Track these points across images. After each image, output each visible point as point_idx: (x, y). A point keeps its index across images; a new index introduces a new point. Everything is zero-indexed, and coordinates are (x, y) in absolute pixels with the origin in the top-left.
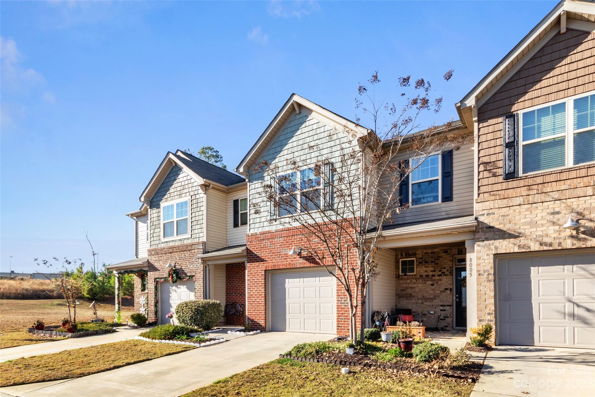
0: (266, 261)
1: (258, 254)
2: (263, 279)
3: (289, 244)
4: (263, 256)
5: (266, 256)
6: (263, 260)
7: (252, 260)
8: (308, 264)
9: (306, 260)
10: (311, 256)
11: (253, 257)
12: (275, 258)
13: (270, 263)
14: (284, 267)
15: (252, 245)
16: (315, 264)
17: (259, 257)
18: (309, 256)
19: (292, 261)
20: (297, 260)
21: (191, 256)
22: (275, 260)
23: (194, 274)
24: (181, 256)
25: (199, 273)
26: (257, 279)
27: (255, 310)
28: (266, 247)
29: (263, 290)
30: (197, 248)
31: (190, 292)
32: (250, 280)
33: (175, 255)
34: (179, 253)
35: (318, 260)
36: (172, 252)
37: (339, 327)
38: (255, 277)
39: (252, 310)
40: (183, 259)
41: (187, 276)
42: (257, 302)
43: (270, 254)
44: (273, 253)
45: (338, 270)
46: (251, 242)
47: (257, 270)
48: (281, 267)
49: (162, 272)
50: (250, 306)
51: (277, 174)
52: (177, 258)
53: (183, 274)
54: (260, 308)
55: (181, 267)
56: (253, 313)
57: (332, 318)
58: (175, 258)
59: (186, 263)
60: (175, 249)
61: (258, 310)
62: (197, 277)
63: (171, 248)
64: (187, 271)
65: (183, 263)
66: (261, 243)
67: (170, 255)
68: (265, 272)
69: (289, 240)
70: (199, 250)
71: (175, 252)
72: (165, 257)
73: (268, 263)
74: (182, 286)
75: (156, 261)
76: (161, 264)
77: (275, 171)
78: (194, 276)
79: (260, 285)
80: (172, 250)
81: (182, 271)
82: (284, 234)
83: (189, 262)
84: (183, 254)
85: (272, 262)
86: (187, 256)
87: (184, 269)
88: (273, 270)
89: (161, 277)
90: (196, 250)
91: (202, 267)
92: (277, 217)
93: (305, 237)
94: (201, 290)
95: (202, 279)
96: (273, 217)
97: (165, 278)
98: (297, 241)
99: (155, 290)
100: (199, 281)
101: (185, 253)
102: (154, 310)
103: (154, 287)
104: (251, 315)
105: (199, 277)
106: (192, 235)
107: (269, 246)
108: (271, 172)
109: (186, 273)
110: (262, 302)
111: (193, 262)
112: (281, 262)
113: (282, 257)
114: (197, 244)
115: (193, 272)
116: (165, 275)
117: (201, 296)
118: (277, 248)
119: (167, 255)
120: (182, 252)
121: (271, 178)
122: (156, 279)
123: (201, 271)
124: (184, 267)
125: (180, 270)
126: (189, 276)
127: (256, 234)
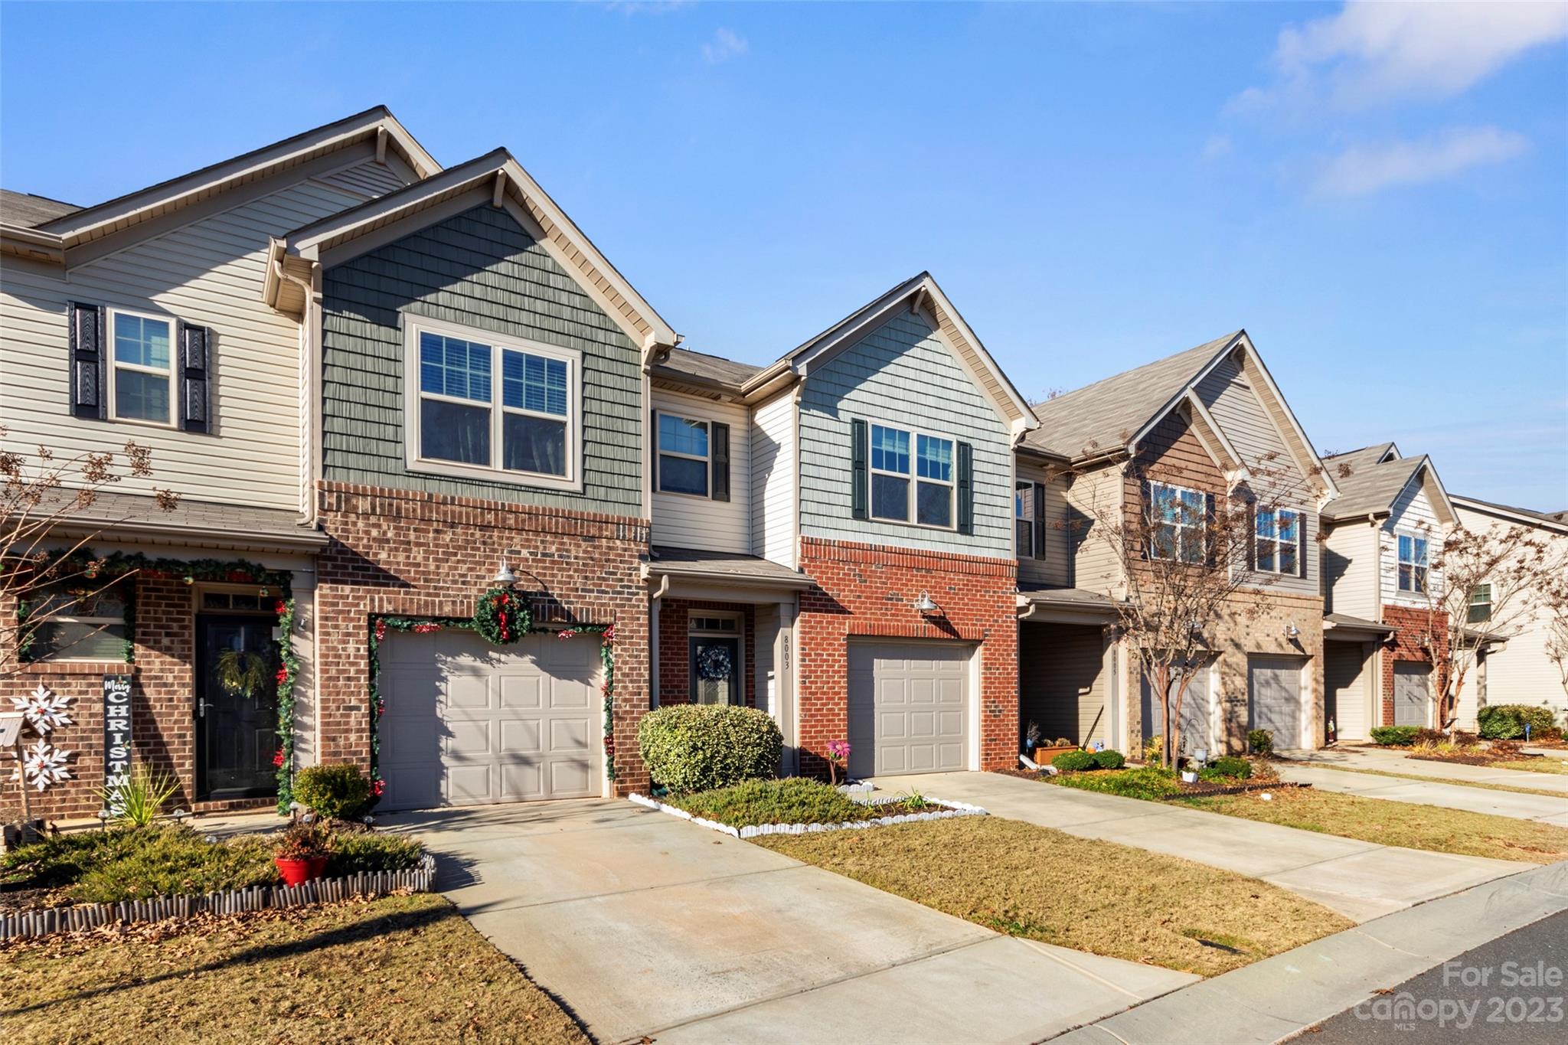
0: (850, 613)
1: (830, 593)
2: (842, 655)
3: (902, 584)
4: (844, 601)
5: (849, 602)
6: (843, 611)
7: (815, 605)
8: (938, 633)
9: (935, 623)
10: (944, 618)
11: (819, 599)
12: (871, 609)
13: (860, 618)
14: (892, 632)
15: (814, 567)
16: (950, 634)
17: (832, 600)
18: (940, 617)
19: (907, 621)
20: (917, 622)
21: (592, 559)
22: (872, 614)
23: (609, 619)
24: (545, 548)
25: (633, 619)
26: (829, 655)
27: (822, 731)
28: (850, 580)
29: (843, 682)
30: (624, 536)
31: (553, 679)
32: (810, 655)
33: (507, 538)
34: (531, 536)
35: (956, 627)
36: (494, 527)
37: (987, 754)
38: (824, 650)
39: (815, 732)
40: (553, 562)
41: (576, 624)
42: (828, 710)
43: (859, 597)
44: (867, 597)
45: (986, 649)
46: (812, 559)
47: (829, 633)
48: (886, 632)
49: (428, 595)
50: (807, 721)
51: (868, 419)
52: (519, 552)
53: (557, 615)
54: (836, 725)
55: (545, 588)
56: (816, 737)
57: (958, 738)
58: (511, 552)
59: (570, 577)
60: (512, 516)
61: (831, 731)
62: (624, 631)
63: (489, 509)
64: (574, 606)
65: (553, 575)
66: (838, 568)
67: (478, 534)
68: (848, 639)
69: (902, 574)
70: (633, 546)
71: (509, 529)
72: (448, 537)
73: (856, 618)
74: (512, 656)
75: (382, 541)
76: (419, 559)
77: (865, 409)
78: (609, 626)
79: (836, 668)
80: (496, 520)
81: (551, 602)
82: (892, 559)
83: (586, 578)
84: (553, 543)
85: (866, 619)
86: (573, 553)
87: (560, 595)
88: (866, 635)
89: (423, 612)
90: (618, 542)
91: (642, 600)
92: (871, 518)
93: (932, 577)
94: (640, 675)
95: (642, 638)
96: (859, 513)
97: (449, 619)
98: (917, 581)
99: (371, 663)
100: (631, 644)
101: (563, 544)
102: (365, 750)
103: (370, 650)
104: (811, 743)
105: (631, 631)
106: (585, 485)
107: (857, 578)
108: (854, 406)
109: (569, 612)
110: (840, 709)
111: (604, 579)
112: (886, 620)
113: (886, 609)
114: (624, 524)
115: (605, 611)
116: (447, 610)
117: (639, 694)
118: (877, 588)
119: (459, 530)
120: (548, 538)
121: (855, 421)
122: (378, 615)
123: (640, 613)
124: (561, 589)
125: (539, 597)
126: (584, 626)
127: (828, 543)
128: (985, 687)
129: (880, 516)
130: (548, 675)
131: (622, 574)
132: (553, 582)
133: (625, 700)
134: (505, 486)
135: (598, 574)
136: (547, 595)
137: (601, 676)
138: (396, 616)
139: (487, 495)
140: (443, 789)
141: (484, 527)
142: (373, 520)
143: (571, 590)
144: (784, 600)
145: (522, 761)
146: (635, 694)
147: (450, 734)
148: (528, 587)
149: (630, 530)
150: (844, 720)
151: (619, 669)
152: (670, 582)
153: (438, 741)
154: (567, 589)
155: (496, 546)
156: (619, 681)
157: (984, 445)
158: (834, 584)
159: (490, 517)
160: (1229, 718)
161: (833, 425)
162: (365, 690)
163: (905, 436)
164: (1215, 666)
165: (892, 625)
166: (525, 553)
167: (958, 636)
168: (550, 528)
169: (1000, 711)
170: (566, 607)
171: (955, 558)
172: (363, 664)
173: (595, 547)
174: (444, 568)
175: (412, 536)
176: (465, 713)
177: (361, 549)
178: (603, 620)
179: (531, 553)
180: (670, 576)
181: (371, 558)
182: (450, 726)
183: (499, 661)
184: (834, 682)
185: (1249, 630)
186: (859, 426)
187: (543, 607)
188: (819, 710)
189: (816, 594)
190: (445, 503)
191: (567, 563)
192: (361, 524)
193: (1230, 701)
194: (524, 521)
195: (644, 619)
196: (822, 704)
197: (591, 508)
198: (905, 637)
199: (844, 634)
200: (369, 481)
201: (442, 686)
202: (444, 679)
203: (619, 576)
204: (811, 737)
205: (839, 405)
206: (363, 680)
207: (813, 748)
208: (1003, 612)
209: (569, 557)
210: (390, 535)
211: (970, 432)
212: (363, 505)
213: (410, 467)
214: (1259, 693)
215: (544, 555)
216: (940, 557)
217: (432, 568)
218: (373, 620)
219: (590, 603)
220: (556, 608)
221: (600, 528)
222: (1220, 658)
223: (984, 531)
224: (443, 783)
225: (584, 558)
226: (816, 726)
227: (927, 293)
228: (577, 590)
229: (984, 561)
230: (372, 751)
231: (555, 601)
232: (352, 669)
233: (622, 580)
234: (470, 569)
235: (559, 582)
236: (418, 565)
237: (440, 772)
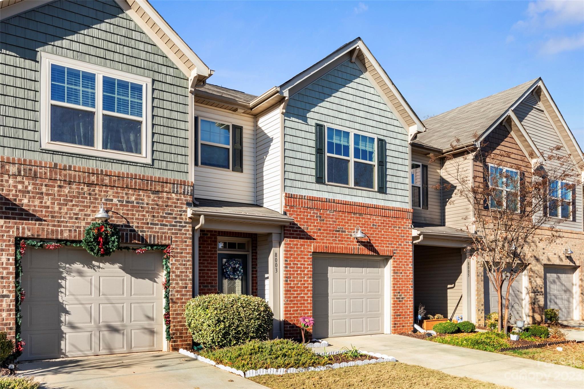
0: (314, 239)
1: (302, 227)
2: (309, 265)
3: (345, 222)
4: (310, 232)
5: (314, 232)
6: (310, 238)
7: (294, 234)
8: (366, 252)
9: (364, 246)
10: (370, 242)
11: (296, 231)
12: (327, 237)
13: (320, 243)
14: (339, 251)
15: (293, 211)
16: (374, 252)
17: (303, 231)
18: (367, 242)
19: (348, 244)
20: (353, 245)
21: (157, 205)
22: (327, 240)
23: (168, 242)
24: (128, 198)
25: (182, 242)
26: (301, 264)
27: (297, 310)
28: (314, 220)
29: (310, 281)
30: (177, 191)
31: (133, 278)
32: (290, 264)
33: (105, 191)
34: (119, 190)
35: (377, 248)
36: (96, 185)
37: (395, 324)
38: (298, 261)
39: (293, 311)
40: (133, 207)
41: (147, 245)
42: (301, 297)
43: (320, 230)
44: (324, 230)
45: (394, 262)
46: (291, 207)
47: (301, 251)
48: (336, 251)
49: (54, 226)
50: (288, 304)
51: (325, 124)
52: (112, 200)
53: (135, 239)
54: (305, 307)
55: (128, 222)
56: (294, 314)
57: (378, 315)
58: (107, 200)
59: (144, 215)
60: (107, 178)
61: (302, 310)
62: (177, 249)
63: (93, 174)
64: (146, 233)
65: (133, 215)
66: (307, 212)
67: (86, 188)
68: (313, 255)
69: (345, 216)
70: (182, 197)
71: (106, 186)
72: (66, 190)
73: (318, 242)
74: (107, 264)
75: (25, 192)
76: (49, 203)
77: (323, 118)
78: (168, 246)
79: (306, 272)
80: (97, 180)
81: (131, 231)
82: (339, 207)
83: (154, 216)
84: (134, 195)
85: (323, 243)
86: (146, 201)
87: (138, 227)
88: (324, 253)
89: (50, 237)
90: (173, 195)
91: (188, 230)
92: (327, 182)
93: (363, 218)
94: (187, 276)
95: (188, 253)
96: (320, 180)
97: (67, 241)
98: (354, 220)
99: (17, 268)
100: (181, 257)
101: (139, 195)
102: (12, 322)
103: (16, 260)
104: (290, 317)
105: (181, 249)
106: (153, 160)
107: (318, 218)
108: (317, 116)
109: (143, 237)
110: (308, 297)
111: (165, 217)
112: (336, 244)
113: (336, 237)
114: (177, 184)
115: (165, 237)
116: (66, 235)
117: (186, 287)
118: (330, 224)
119: (74, 186)
120: (130, 192)
121: (317, 125)
122: (21, 238)
123: (187, 238)
124: (138, 223)
125: (124, 228)
126: (152, 246)
127: (301, 197)
128: (394, 284)
129: (332, 182)
130: (129, 276)
131: (176, 214)
132: (133, 218)
133: (177, 291)
134: (104, 160)
135: (161, 214)
136: (129, 226)
137: (162, 277)
138: (33, 239)
139: (92, 165)
140: (63, 347)
141: (89, 185)
142: (19, 179)
143: (144, 223)
144: (275, 231)
145: (113, 329)
146: (183, 288)
147: (67, 312)
148: (117, 221)
149: (181, 187)
150: (310, 303)
151: (174, 272)
152: (206, 220)
153: (59, 316)
154: (142, 223)
155: (97, 196)
156: (173, 280)
157: (393, 141)
158: (305, 222)
159: (93, 178)
160: (534, 302)
161: (304, 127)
162: (12, 285)
163: (347, 134)
164: (525, 272)
165: (339, 247)
166: (115, 201)
167: (378, 253)
168: (131, 186)
169: (403, 298)
170: (141, 234)
171: (376, 207)
172: (12, 269)
173: (159, 198)
174: (64, 210)
175: (44, 189)
176: (77, 299)
177: (11, 197)
178: (164, 242)
179: (119, 201)
180: (205, 215)
181: (17, 202)
182: (68, 308)
183: (99, 267)
184: (304, 281)
185: (544, 251)
186: (320, 127)
187: (127, 234)
188: (295, 297)
189: (294, 227)
190: (65, 169)
191: (142, 208)
192: (11, 181)
193: (534, 292)
194: (115, 181)
195: (189, 242)
196: (298, 294)
197: (157, 174)
198: (347, 254)
199: (310, 252)
200: (18, 155)
201: (63, 283)
202: (64, 278)
203: (174, 216)
204: (291, 314)
205: (308, 115)
206: (12, 279)
207: (292, 320)
208: (404, 239)
209: (143, 203)
210: (30, 188)
211: (385, 133)
212: (13, 169)
213: (43, 147)
214: (550, 287)
215: (127, 202)
216: (368, 207)
217: (56, 209)
218: (18, 242)
219: (156, 232)
220: (135, 235)
221: (163, 187)
222: (528, 267)
223: (393, 191)
224: (63, 343)
225: (152, 205)
226: (293, 307)
227: (360, 50)
228: (148, 224)
229: (393, 209)
230: (17, 323)
231: (134, 231)
232: (5, 272)
233: (176, 218)
234: (81, 210)
235: (137, 219)
236: (48, 207)
237: (61, 336)
